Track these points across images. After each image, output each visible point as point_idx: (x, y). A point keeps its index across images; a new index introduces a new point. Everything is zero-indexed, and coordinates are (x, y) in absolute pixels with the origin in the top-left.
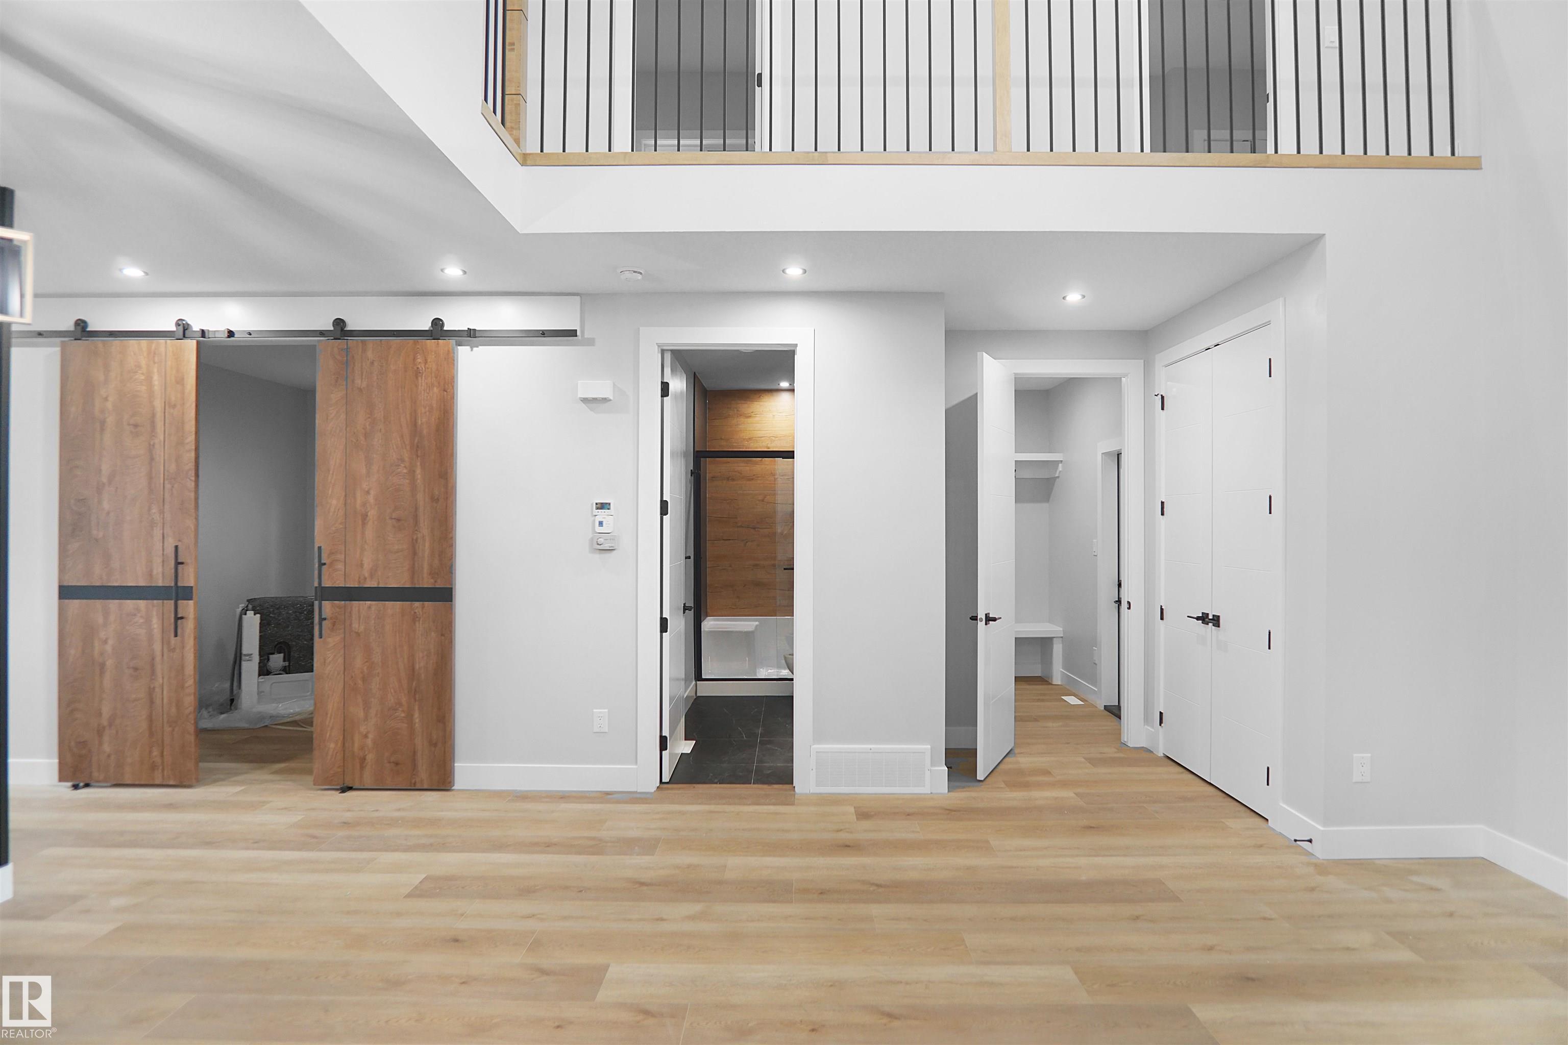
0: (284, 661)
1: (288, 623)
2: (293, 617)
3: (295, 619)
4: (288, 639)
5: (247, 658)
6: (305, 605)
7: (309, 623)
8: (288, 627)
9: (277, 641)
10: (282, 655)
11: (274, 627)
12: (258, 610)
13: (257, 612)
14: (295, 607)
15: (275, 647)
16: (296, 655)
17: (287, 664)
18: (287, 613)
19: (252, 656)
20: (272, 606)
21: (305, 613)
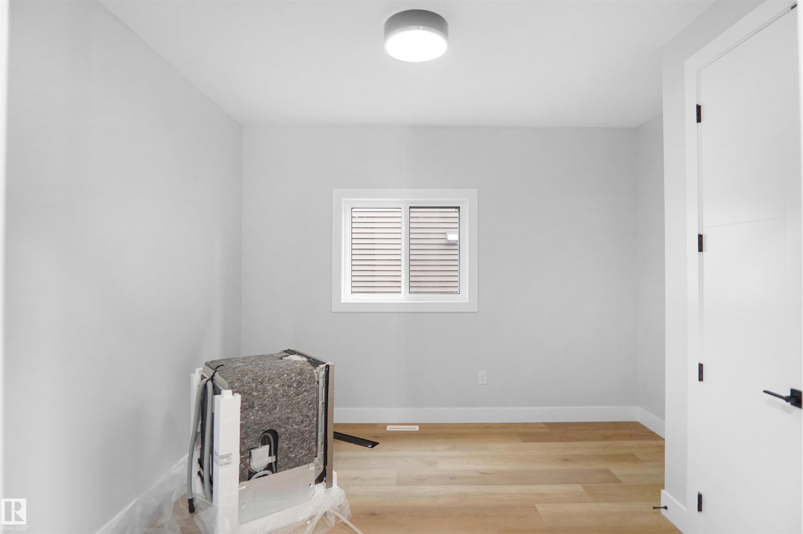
0: (270, 455)
1: (275, 403)
2: (281, 394)
3: (283, 396)
4: (276, 425)
5: (225, 460)
6: (293, 375)
7: (299, 400)
8: (276, 408)
9: (263, 430)
10: (267, 447)
11: (258, 411)
12: (236, 387)
13: (235, 390)
14: (282, 377)
15: (259, 439)
16: (285, 446)
17: (272, 459)
18: (274, 388)
19: (231, 456)
20: (253, 379)
21: (295, 385)
